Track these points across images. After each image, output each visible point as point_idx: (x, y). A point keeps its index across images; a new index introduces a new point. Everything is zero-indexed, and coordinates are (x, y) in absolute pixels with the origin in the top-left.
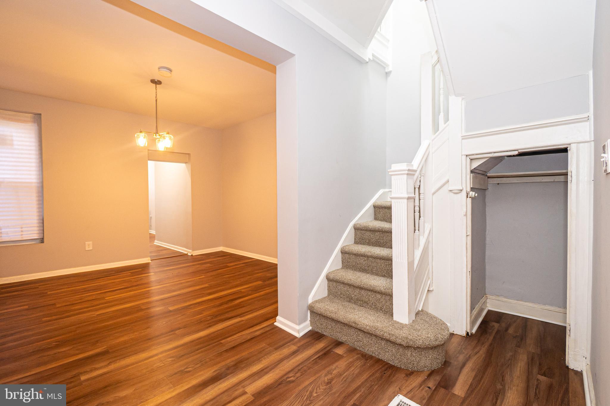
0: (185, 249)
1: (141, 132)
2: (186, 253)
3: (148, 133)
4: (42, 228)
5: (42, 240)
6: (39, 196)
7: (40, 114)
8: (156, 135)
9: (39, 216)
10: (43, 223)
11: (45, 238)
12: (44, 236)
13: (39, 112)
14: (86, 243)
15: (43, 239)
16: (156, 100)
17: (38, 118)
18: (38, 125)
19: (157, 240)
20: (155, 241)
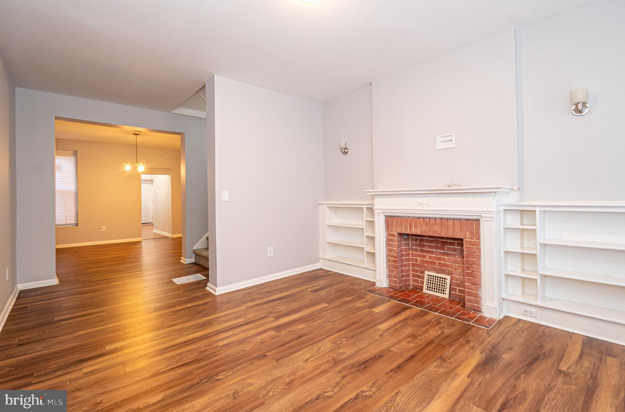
0: (169, 234)
1: (127, 163)
2: (169, 236)
3: (132, 163)
4: (77, 218)
5: (77, 225)
6: (75, 199)
7: (77, 151)
8: (136, 164)
9: (75, 210)
10: (78, 214)
11: (78, 224)
12: (78, 222)
13: (76, 150)
14: (102, 227)
15: (77, 223)
16: (136, 145)
17: (75, 153)
18: (75, 157)
19: (155, 229)
20: (154, 230)
